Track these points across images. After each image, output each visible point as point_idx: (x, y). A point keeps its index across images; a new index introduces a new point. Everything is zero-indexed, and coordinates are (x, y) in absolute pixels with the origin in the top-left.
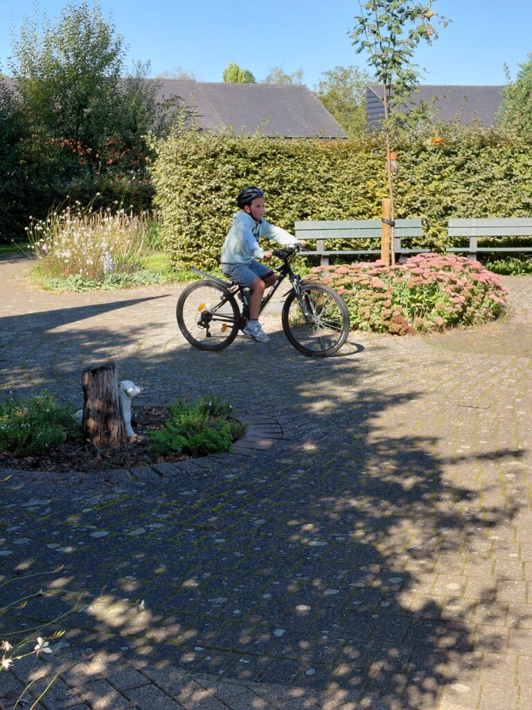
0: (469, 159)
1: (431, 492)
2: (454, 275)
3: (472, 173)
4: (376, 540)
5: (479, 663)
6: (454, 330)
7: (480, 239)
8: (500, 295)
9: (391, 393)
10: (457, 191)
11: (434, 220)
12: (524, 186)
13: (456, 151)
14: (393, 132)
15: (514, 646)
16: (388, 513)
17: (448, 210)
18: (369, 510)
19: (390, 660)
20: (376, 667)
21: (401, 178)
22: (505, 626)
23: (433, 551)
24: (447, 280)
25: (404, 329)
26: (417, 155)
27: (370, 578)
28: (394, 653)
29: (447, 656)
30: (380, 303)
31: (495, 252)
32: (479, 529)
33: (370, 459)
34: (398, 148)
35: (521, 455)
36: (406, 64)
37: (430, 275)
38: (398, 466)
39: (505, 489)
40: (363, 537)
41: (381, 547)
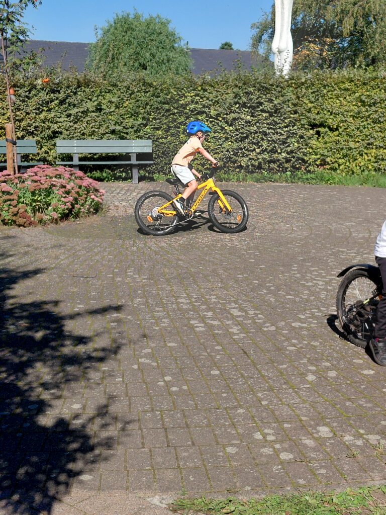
0: (68, 96)
1: (57, 341)
2: (64, 181)
3: (72, 107)
4: (17, 379)
5: (98, 458)
6: (66, 222)
7: (80, 156)
8: (98, 195)
9: (21, 270)
10: (61, 120)
11: (45, 141)
12: (110, 117)
13: (59, 89)
14: (11, 73)
15: (122, 443)
16: (24, 359)
17: (55, 134)
18: (9, 357)
19: (32, 465)
20: (22, 471)
21: (18, 109)
22: (116, 429)
23: (61, 383)
24: (59, 185)
25: (28, 222)
26: (30, 91)
27: (13, 407)
28: (35, 459)
29: (75, 456)
30: (9, 203)
31: (93, 165)
32: (93, 364)
33: (8, 320)
34: (15, 86)
35: (121, 309)
36: (18, 22)
37: (46, 182)
38: (30, 323)
39: (111, 334)
40: (6, 378)
41: (21, 384)
